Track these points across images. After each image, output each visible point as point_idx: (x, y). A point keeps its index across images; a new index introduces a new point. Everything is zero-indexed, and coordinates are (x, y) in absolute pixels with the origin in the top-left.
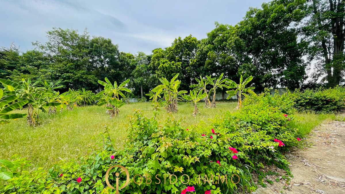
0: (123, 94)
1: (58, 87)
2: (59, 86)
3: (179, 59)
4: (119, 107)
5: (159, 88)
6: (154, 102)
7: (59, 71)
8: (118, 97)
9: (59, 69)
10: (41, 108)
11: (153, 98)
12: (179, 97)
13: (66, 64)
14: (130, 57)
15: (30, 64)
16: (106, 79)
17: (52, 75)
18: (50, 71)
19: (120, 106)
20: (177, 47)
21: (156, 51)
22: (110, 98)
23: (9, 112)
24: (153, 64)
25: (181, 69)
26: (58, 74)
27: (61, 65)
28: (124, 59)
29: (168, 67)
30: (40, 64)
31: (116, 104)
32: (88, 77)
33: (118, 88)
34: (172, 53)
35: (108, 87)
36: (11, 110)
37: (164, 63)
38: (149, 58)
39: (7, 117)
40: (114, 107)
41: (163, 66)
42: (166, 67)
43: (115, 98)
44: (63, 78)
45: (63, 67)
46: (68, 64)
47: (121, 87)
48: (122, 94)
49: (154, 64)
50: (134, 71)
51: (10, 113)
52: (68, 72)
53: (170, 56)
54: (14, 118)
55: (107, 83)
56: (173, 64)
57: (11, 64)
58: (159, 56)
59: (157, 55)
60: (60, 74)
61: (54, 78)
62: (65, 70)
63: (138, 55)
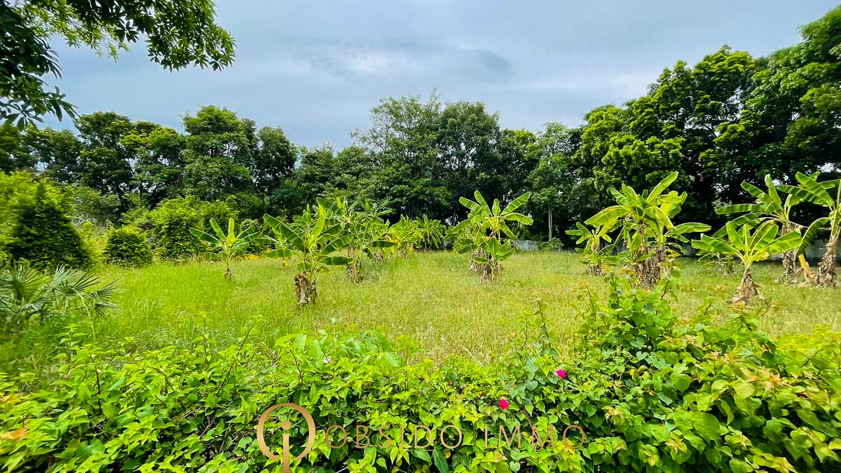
0: (508, 230)
1: (384, 212)
2: (385, 210)
3: (673, 128)
4: (501, 260)
5: (609, 215)
6: (590, 252)
7: (387, 180)
8: (499, 235)
9: (387, 178)
10: (366, 251)
11: (587, 240)
12: (670, 244)
13: (398, 168)
14: (524, 139)
15: (347, 171)
16: (477, 194)
17: (376, 190)
18: (373, 182)
19: (505, 257)
20: (668, 95)
21: (596, 114)
22: (483, 237)
23: (330, 253)
24: (585, 150)
25: (679, 158)
26: (384, 188)
27: (390, 169)
28: (510, 146)
29: (635, 155)
30: (360, 171)
31: (496, 251)
32: (433, 192)
33: (502, 214)
34: (648, 113)
35: (480, 212)
36: (333, 250)
37: (621, 146)
38: (576, 136)
39: (329, 261)
40: (490, 257)
41: (617, 153)
42: (628, 157)
43: (494, 237)
44: (391, 195)
45: (394, 173)
46: (400, 166)
47: (509, 213)
48: (506, 230)
49: (588, 150)
50: (534, 172)
51: (332, 255)
52: (400, 183)
53: (641, 123)
54: (337, 264)
55: (478, 203)
56: (652, 147)
57: (323, 172)
58: (606, 126)
59: (601, 124)
60: (388, 188)
61: (379, 195)
62: (396, 178)
63: (544, 133)
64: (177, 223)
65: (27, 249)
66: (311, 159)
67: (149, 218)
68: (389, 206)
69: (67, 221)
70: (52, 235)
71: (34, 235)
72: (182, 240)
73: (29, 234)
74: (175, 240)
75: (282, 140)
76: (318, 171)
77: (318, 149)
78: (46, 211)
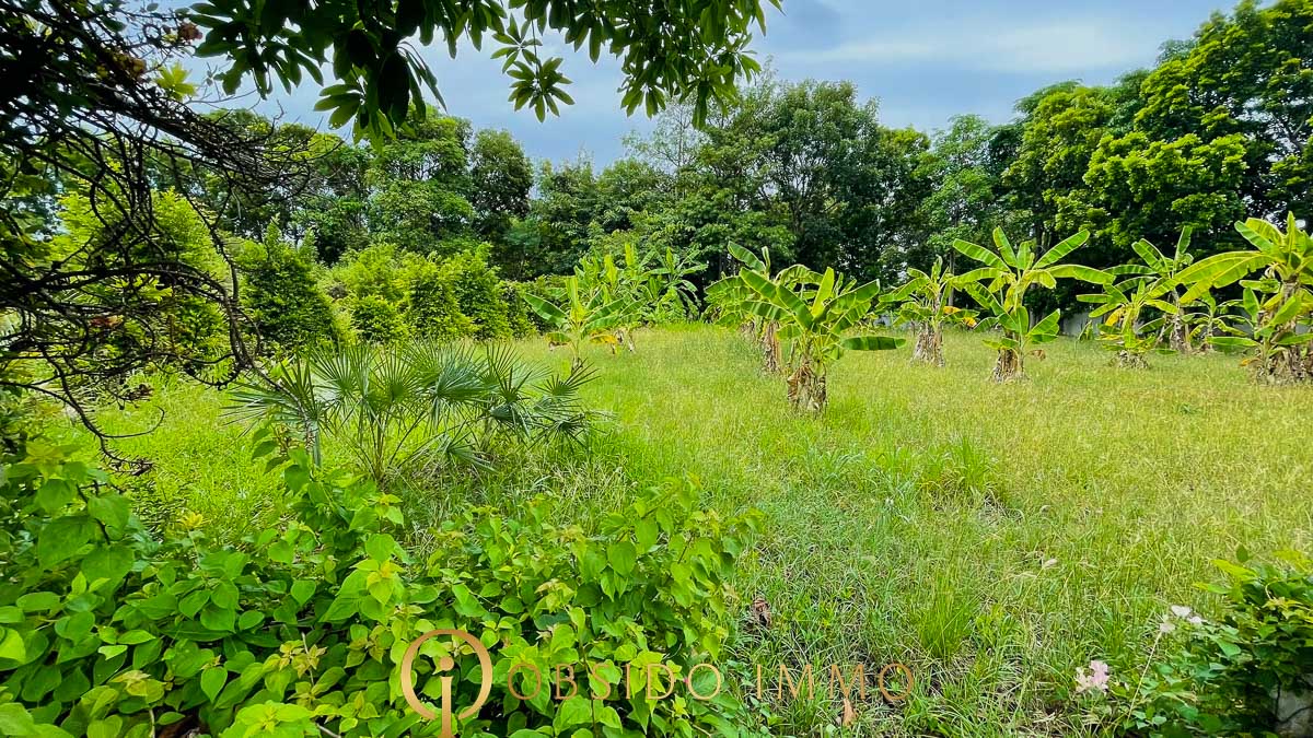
1: (694, 269)
2: (694, 265)
3: (1224, 119)
7: (692, 217)
9: (691, 212)
12: (1230, 317)
13: (711, 195)
14: (909, 145)
15: (623, 202)
17: (674, 232)
18: (670, 220)
20: (1216, 61)
21: (1056, 97)
24: (1029, 162)
25: (1240, 171)
26: (688, 228)
27: (696, 198)
28: (891, 155)
29: (1154, 167)
30: (645, 201)
32: (769, 235)
34: (1179, 93)
37: (1122, 151)
41: (1117, 165)
42: (1140, 173)
44: (700, 240)
45: (702, 204)
46: (714, 192)
50: (928, 202)
52: (712, 220)
53: (1160, 111)
56: (1187, 152)
57: (582, 204)
58: (1081, 119)
59: (1072, 115)
60: (693, 228)
61: (682, 241)
62: (708, 212)
63: (949, 133)
64: (427, 287)
65: (274, 327)
66: (561, 183)
67: (336, 280)
68: (701, 259)
69: (312, 283)
70: (299, 305)
71: (278, 306)
72: (438, 314)
73: (272, 303)
74: (426, 314)
75: (515, 152)
76: (573, 202)
77: (569, 165)
78: (287, 268)
